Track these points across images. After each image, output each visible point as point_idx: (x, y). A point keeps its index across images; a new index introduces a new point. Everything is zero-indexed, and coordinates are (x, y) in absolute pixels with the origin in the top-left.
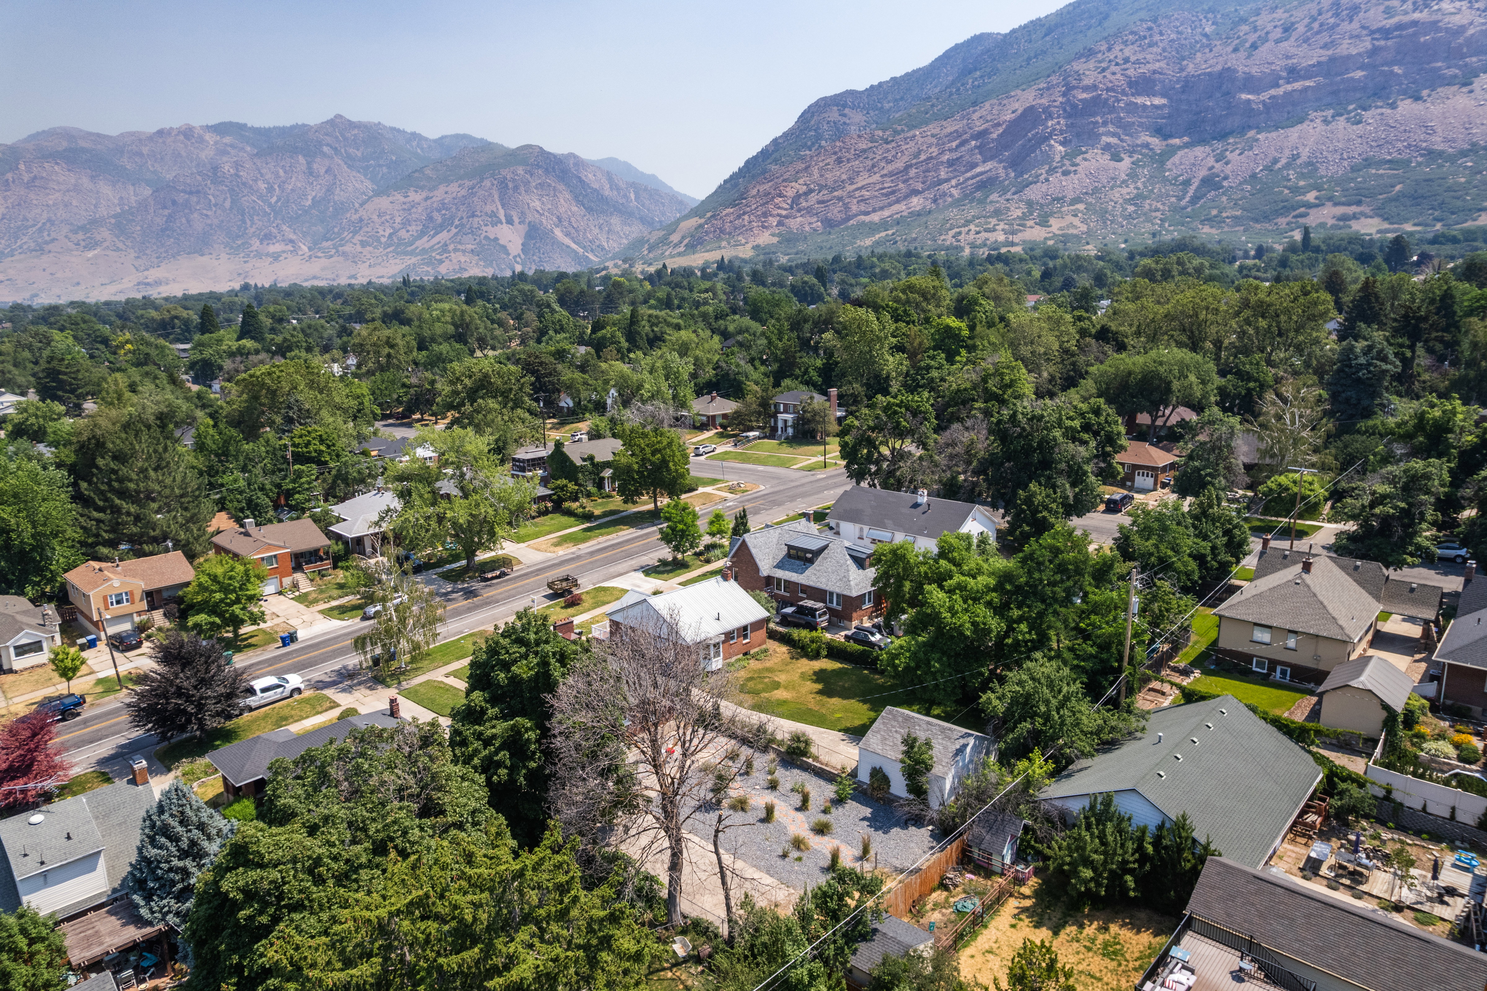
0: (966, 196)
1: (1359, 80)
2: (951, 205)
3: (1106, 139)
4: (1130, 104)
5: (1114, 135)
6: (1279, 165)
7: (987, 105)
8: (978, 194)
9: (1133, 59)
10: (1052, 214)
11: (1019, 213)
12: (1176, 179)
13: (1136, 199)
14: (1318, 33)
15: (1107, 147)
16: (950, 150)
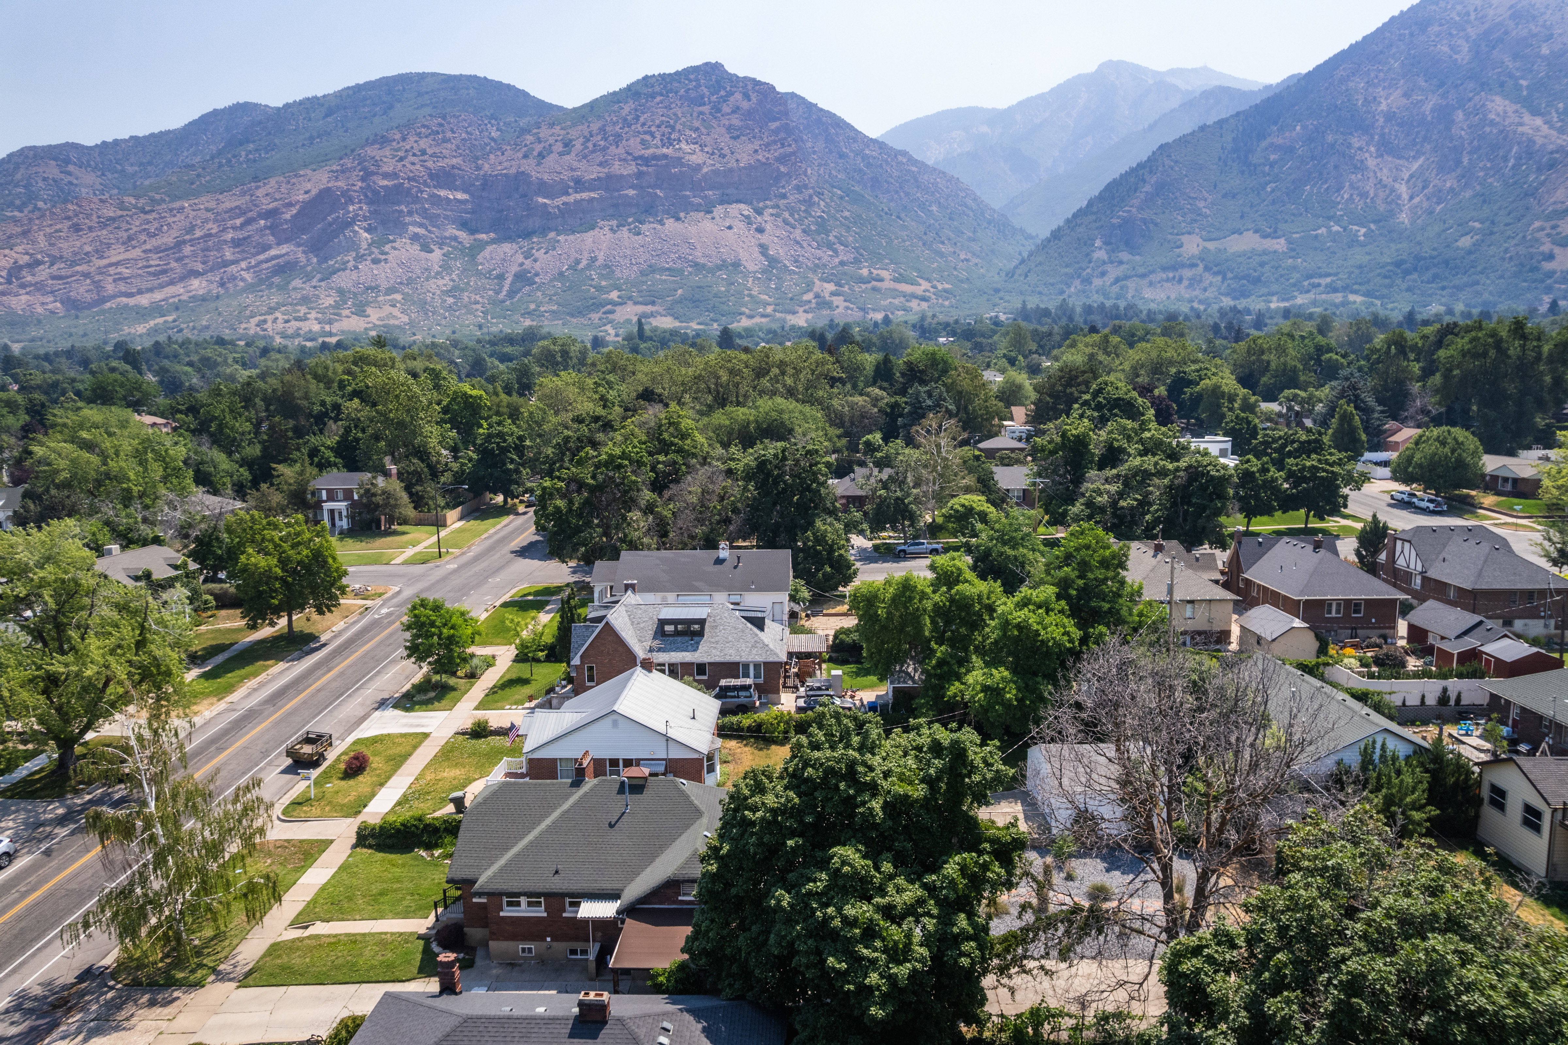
0: (261, 282)
1: (632, 198)
2: (244, 290)
3: (412, 229)
4: (433, 196)
5: (421, 225)
6: (581, 266)
7: (273, 182)
8: (276, 280)
9: (430, 151)
10: (368, 304)
11: (330, 301)
12: (490, 272)
13: (454, 291)
14: (593, 152)
15: (415, 238)
16: (234, 228)
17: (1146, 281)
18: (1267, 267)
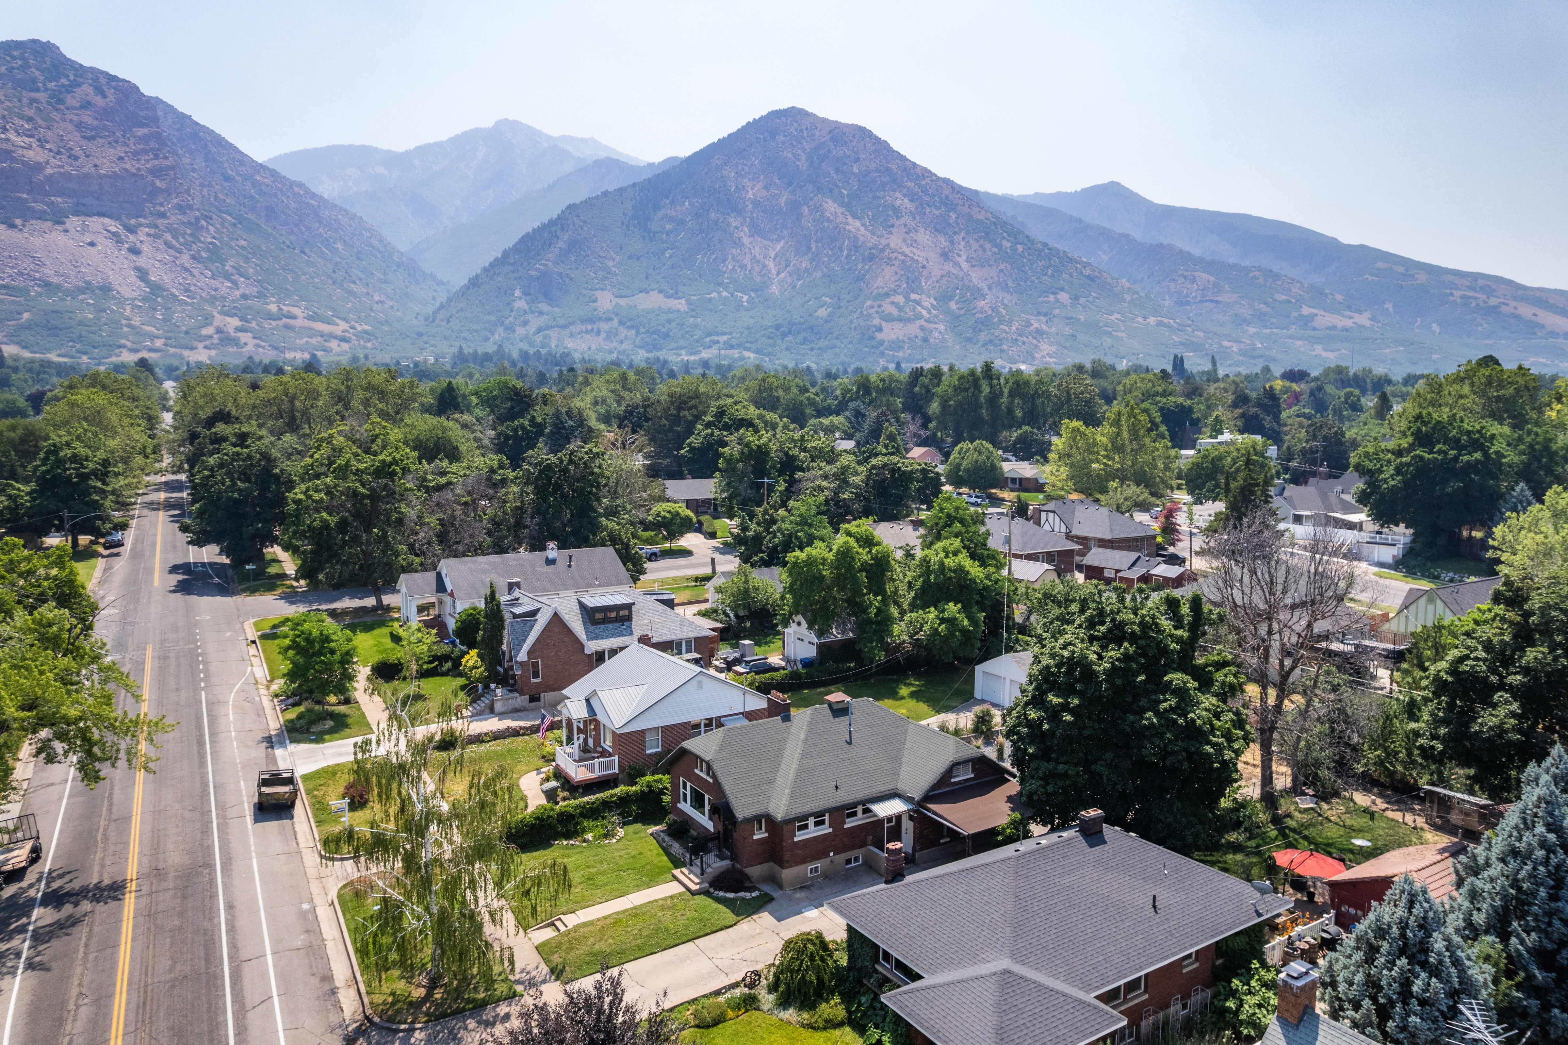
17: (566, 332)
18: (673, 324)
